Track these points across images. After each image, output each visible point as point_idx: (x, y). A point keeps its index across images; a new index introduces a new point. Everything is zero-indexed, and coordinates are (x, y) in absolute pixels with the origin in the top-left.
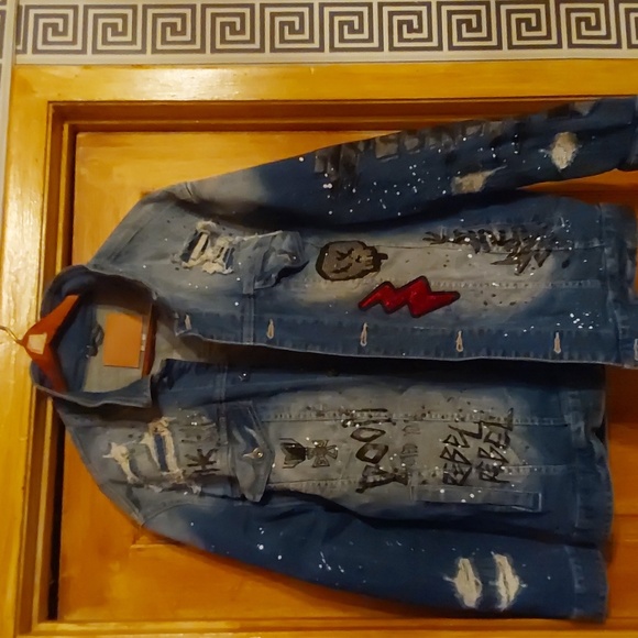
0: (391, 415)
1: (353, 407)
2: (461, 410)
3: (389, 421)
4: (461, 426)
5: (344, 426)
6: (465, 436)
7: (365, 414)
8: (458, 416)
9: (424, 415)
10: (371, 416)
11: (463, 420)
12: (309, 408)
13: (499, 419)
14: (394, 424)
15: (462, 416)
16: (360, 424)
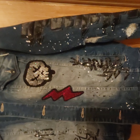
0: (54, 132)
1: (39, 129)
2: (80, 129)
3: (53, 134)
4: (80, 135)
5: (35, 136)
6: (81, 139)
7: (44, 132)
8: (79, 132)
9: (66, 131)
10: (46, 133)
11: (81, 133)
12: (21, 130)
13: (94, 133)
14: (55, 135)
15: (80, 132)
16: (42, 136)
